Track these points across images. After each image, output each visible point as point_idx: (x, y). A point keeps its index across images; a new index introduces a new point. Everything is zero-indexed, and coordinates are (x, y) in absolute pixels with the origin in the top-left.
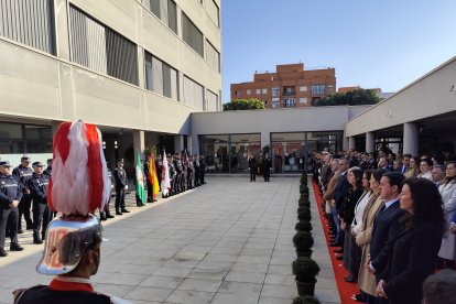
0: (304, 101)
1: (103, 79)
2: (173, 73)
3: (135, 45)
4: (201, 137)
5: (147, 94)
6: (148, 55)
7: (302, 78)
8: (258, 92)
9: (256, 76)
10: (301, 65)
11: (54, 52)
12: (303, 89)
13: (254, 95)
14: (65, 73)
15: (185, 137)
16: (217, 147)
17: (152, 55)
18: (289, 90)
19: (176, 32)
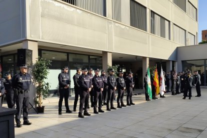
1: (128, 28)
2: (167, 22)
3: (145, 8)
4: (183, 62)
5: (151, 36)
6: (153, 13)
11: (105, 15)
14: (110, 26)
15: (173, 62)
17: (154, 13)
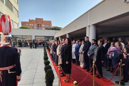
0: (43, 28)
7: (43, 22)
8: (30, 25)
9: (29, 20)
10: (42, 19)
12: (43, 25)
13: (29, 25)
16: (18, 39)
18: (39, 25)
19: (3, 2)
